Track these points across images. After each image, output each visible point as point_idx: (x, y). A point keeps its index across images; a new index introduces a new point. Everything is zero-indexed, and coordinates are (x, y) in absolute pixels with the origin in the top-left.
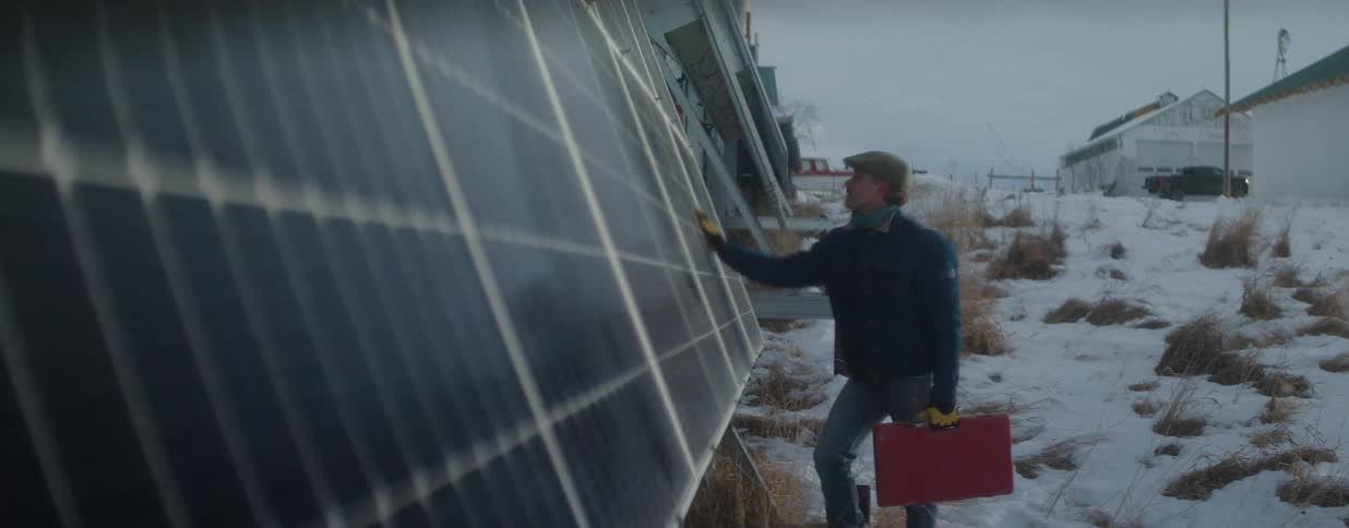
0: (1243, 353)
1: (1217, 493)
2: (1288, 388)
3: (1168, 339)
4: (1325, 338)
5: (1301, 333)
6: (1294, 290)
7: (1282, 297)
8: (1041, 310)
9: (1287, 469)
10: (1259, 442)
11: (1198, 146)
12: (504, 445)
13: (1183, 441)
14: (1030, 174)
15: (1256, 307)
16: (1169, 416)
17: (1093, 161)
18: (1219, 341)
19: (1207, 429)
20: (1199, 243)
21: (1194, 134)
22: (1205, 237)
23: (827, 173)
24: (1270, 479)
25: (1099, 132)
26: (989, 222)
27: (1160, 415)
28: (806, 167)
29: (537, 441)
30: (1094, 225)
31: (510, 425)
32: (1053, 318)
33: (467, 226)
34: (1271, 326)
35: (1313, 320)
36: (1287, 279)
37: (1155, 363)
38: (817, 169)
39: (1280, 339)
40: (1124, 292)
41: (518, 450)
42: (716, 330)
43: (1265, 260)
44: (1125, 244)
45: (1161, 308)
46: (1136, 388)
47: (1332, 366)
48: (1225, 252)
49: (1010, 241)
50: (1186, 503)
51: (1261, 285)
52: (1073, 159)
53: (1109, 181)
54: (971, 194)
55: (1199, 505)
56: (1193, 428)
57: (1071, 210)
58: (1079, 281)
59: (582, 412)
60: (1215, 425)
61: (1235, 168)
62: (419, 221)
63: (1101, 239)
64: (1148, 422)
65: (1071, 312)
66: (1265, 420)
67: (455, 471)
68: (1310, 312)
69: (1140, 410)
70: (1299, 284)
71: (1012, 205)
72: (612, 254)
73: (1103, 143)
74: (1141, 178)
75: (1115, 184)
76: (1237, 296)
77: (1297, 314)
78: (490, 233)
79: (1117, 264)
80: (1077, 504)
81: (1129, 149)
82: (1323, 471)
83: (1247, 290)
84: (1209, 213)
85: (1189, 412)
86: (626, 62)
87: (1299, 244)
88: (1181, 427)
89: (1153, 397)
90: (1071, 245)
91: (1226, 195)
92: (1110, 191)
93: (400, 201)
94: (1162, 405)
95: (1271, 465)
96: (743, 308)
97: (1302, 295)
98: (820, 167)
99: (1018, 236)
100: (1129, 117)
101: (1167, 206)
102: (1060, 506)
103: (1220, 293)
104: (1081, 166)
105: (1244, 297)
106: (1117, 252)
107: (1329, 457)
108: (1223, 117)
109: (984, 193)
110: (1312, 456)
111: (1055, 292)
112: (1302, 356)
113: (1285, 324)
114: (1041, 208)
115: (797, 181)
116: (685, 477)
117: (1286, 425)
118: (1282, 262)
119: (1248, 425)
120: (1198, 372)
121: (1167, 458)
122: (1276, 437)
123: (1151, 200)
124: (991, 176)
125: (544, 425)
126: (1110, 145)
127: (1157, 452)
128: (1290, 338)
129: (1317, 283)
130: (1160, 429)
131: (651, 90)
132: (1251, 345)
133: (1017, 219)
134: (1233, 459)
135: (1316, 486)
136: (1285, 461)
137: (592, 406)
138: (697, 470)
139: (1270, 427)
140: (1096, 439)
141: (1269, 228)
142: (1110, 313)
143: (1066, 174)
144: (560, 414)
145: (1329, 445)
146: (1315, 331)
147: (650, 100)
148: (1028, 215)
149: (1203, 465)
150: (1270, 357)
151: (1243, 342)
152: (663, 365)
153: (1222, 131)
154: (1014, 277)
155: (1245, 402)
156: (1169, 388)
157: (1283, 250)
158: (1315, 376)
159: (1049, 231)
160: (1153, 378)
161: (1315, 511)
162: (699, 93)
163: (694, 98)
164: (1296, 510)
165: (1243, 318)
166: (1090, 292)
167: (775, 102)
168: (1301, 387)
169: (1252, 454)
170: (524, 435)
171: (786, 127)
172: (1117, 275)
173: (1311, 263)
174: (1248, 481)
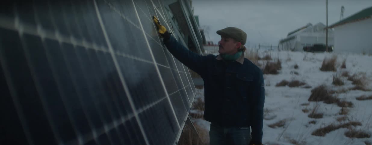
0: (334, 95)
1: (327, 135)
2: (347, 105)
3: (311, 91)
4: (357, 91)
5: (350, 89)
6: (347, 78)
7: (344, 80)
8: (275, 83)
9: (348, 128)
10: (339, 120)
11: (319, 38)
12: (123, 120)
13: (317, 120)
14: (270, 45)
15: (337, 82)
16: (313, 112)
17: (288, 42)
18: (326, 92)
19: (324, 116)
20: (320, 65)
21: (317, 35)
22: (322, 63)
23: (213, 45)
24: (343, 130)
25: (290, 34)
26: (259, 59)
27: (310, 112)
28: (207, 44)
29: (134, 119)
30: (289, 60)
31: (125, 114)
32: (278, 85)
33: (111, 50)
34: (341, 88)
35: (353, 86)
36: (346, 74)
37: (308, 97)
38: (210, 44)
39: (344, 91)
40: (299, 78)
41: (128, 122)
42: (184, 87)
43: (338, 69)
44: (299, 65)
45: (309, 82)
46: (303, 105)
47: (360, 99)
48: (327, 67)
49: (265, 64)
50: (318, 137)
51: (338, 76)
52: (282, 42)
53: (293, 47)
54: (254, 51)
55: (322, 138)
56: (320, 116)
57: (283, 55)
58: (285, 75)
59: (147, 110)
60: (326, 115)
61: (329, 44)
62: (95, 47)
63: (292, 63)
64: (307, 114)
65: (283, 84)
66: (341, 114)
67: (107, 129)
68: (352, 84)
69: (305, 111)
70: (348, 76)
71: (265, 54)
72: (155, 64)
73: (291, 37)
74: (302, 47)
75: (294, 48)
76: (331, 79)
77: (349, 84)
78: (119, 53)
79: (296, 70)
80: (287, 137)
81: (298, 39)
82: (358, 128)
83: (334, 77)
84: (322, 56)
85: (319, 111)
86: (158, 11)
87: (349, 65)
88: (316, 116)
89: (308, 107)
90: (283, 65)
91: (327, 51)
92: (293, 50)
93: (89, 40)
94: (310, 110)
95: (343, 126)
96: (191, 82)
97: (350, 79)
98: (211, 43)
99: (268, 63)
100: (299, 30)
101: (310, 55)
102: (282, 138)
103: (326, 79)
104: (285, 44)
105: (333, 80)
106: (296, 67)
107: (360, 124)
108: (326, 31)
109: (257, 51)
110: (355, 124)
111: (279, 78)
112: (350, 96)
113: (346, 87)
114: (274, 55)
115: (205, 47)
116: (178, 130)
117: (347, 115)
118: (343, 70)
119: (336, 115)
120: (321, 100)
121: (313, 125)
122: (344, 119)
123: (305, 53)
124: (260, 46)
125: (136, 114)
126: (293, 38)
127: (310, 123)
128: (347, 91)
129: (354, 76)
130: (310, 116)
131: (165, 20)
132: (335, 93)
133: (267, 58)
134: (332, 125)
135: (356, 132)
136: (346, 126)
137: (151, 108)
138: (181, 128)
139: (343, 116)
140: (292, 119)
141: (340, 60)
142: (295, 84)
143: (281, 46)
144: (141, 111)
145: (360, 121)
146: (354, 89)
147: (164, 22)
148: (270, 56)
149: (323, 126)
150: (341, 96)
151: (333, 92)
152: (170, 97)
153: (325, 34)
154: (267, 74)
155: (335, 109)
156: (312, 105)
157: (344, 66)
158: (355, 102)
159: (276, 61)
160: (308, 102)
161: (356, 139)
162: (178, 21)
163: (176, 23)
164: (351, 139)
165: (333, 85)
166: (289, 78)
167: (199, 25)
168: (350, 105)
169: (337, 123)
170: (130, 117)
171: (202, 32)
172: (296, 73)
173: (352, 70)
174: (336, 131)
